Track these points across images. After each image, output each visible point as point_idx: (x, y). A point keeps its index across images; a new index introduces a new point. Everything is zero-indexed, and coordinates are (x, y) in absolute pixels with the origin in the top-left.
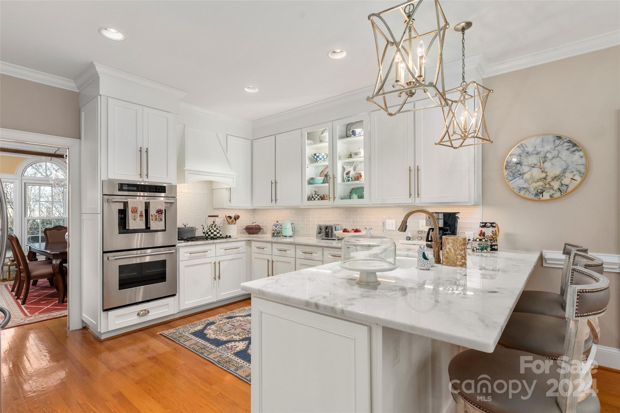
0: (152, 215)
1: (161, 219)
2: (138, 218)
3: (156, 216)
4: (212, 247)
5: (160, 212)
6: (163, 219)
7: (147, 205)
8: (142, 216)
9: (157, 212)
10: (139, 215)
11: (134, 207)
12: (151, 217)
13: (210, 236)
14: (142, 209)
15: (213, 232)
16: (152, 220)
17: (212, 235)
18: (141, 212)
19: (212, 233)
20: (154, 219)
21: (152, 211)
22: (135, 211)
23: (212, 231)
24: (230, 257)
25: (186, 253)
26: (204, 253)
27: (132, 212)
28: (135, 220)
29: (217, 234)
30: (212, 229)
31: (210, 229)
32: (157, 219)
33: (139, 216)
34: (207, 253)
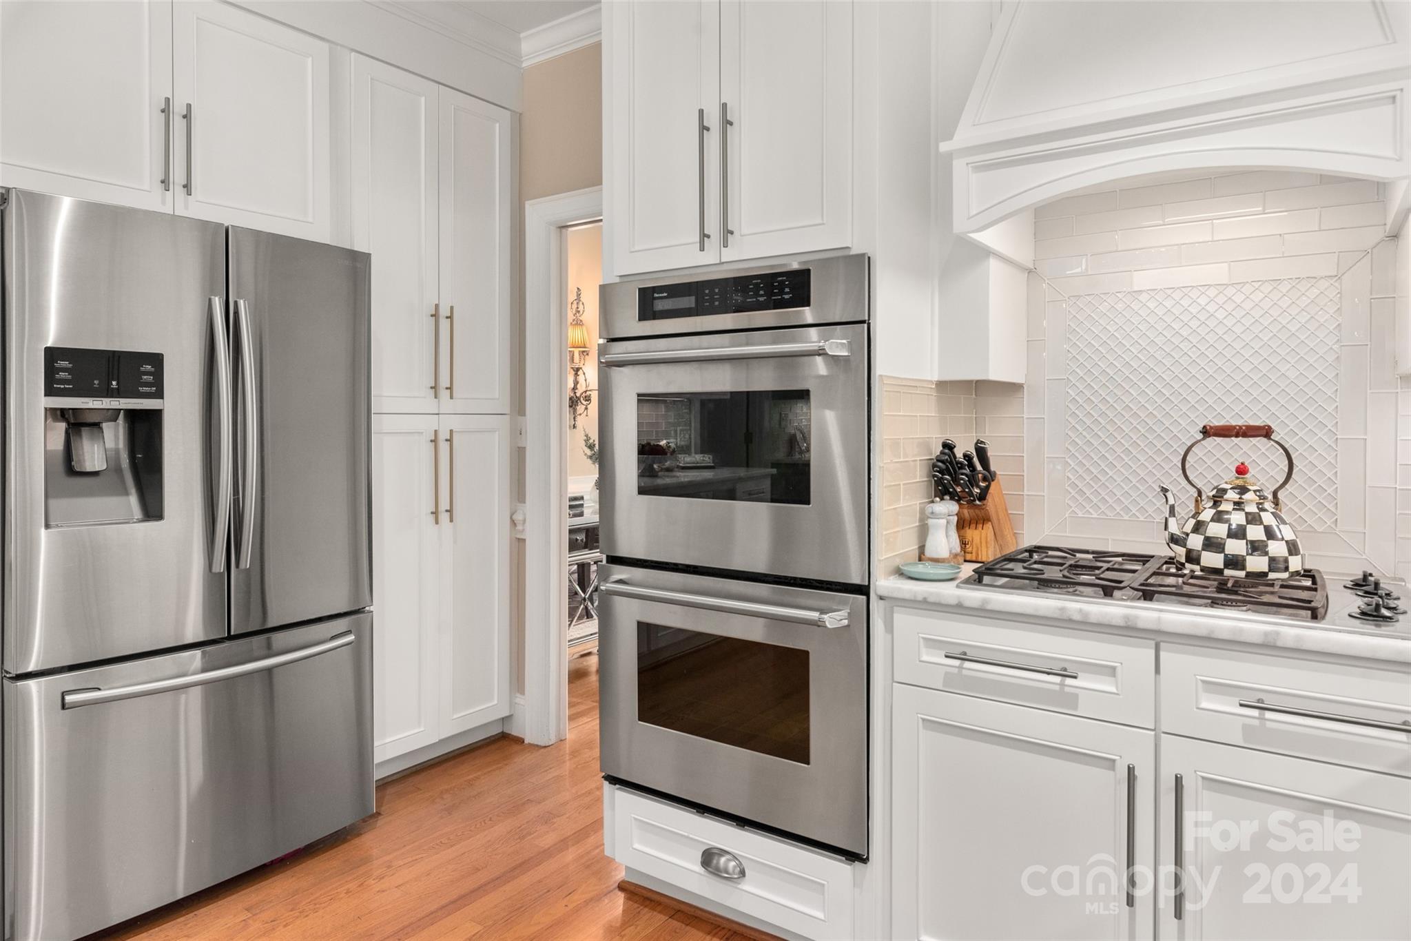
13: (1243, 568)
23: (1217, 530)
25: (932, 643)
26: (1058, 679)
31: (1201, 518)
34: (1069, 681)
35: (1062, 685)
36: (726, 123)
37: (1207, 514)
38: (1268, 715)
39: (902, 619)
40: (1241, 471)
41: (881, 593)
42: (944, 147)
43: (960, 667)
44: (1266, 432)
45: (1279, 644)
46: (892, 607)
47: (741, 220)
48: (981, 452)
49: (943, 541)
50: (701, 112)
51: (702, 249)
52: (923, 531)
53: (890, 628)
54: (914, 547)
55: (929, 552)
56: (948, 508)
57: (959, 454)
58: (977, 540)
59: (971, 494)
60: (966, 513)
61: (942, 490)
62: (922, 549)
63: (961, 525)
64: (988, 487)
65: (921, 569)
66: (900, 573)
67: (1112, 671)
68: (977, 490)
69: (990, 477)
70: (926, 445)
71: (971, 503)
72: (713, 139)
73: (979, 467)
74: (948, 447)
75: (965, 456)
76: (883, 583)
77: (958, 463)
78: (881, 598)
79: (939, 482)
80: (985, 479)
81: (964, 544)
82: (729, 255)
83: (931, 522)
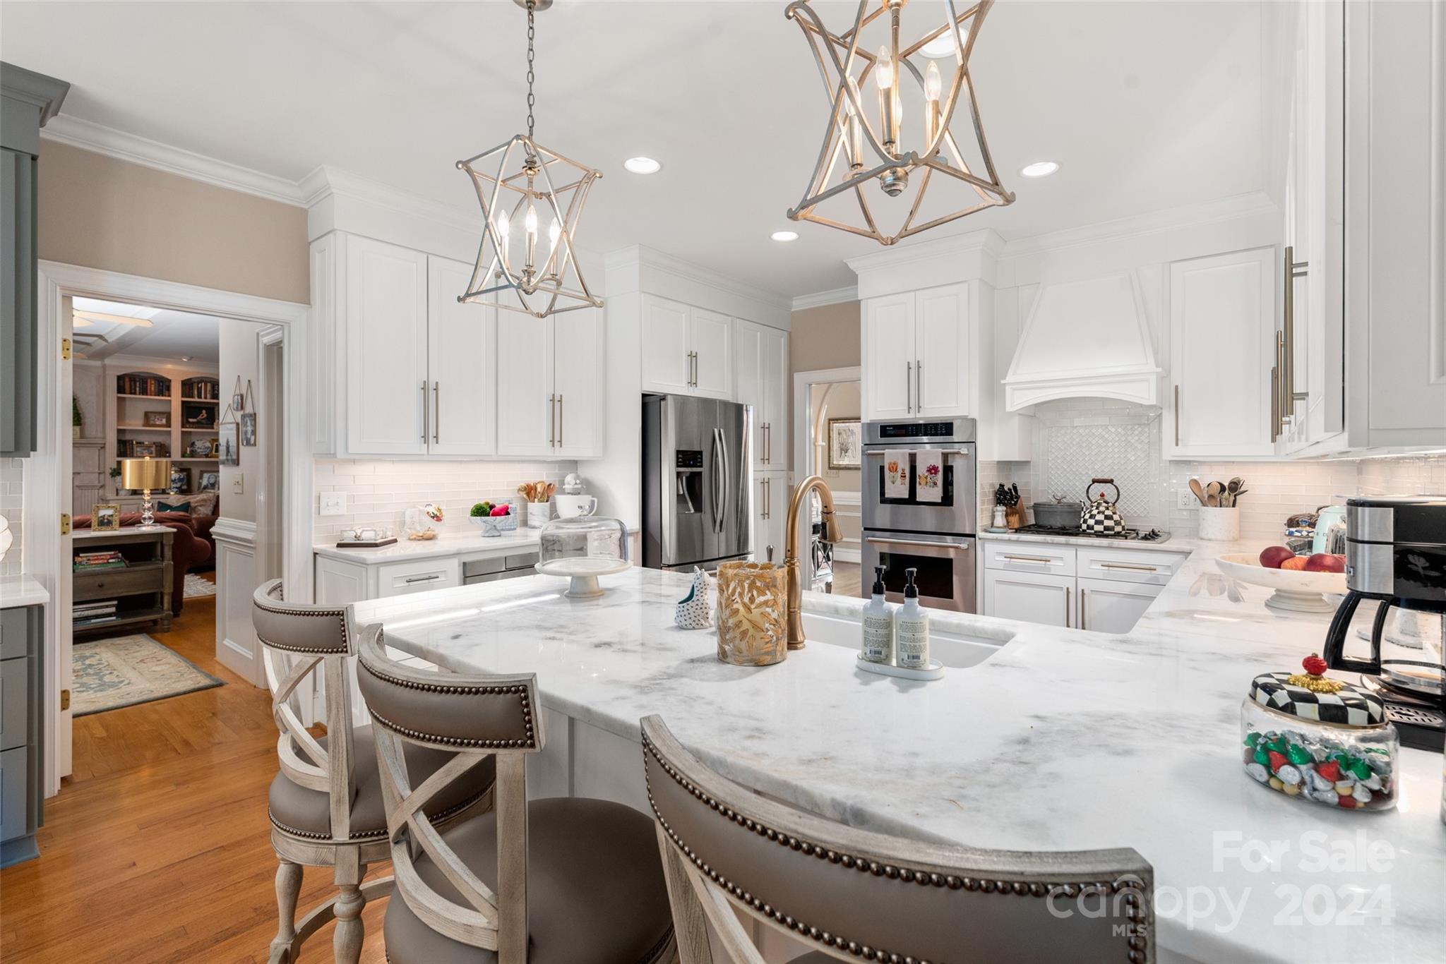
0: (919, 476)
1: (935, 484)
2: (899, 480)
3: (926, 477)
4: (1069, 553)
5: (933, 471)
6: (938, 484)
7: (913, 458)
8: (905, 477)
9: (928, 471)
10: (899, 474)
11: (893, 461)
12: (918, 480)
13: (1093, 529)
14: (904, 466)
15: (1103, 521)
16: (920, 484)
17: (1099, 528)
18: (903, 470)
19: (1098, 522)
20: (923, 482)
21: (921, 470)
22: (894, 468)
24: (1128, 588)
25: (999, 554)
26: (1043, 562)
27: (890, 471)
28: (894, 483)
29: (1113, 525)
30: (1098, 513)
31: (1092, 513)
32: (929, 484)
33: (899, 476)
34: (1048, 563)
35: (1045, 564)
36: (919, 367)
37: (1095, 512)
38: (1111, 568)
39: (988, 546)
40: (1102, 495)
41: (980, 537)
42: (1002, 382)
43: (1010, 561)
44: (1111, 481)
45: (1113, 546)
46: (984, 543)
47: (925, 403)
48: (1015, 488)
49: (1000, 520)
50: (909, 363)
51: (909, 412)
52: (993, 517)
53: (983, 550)
54: (990, 522)
55: (995, 525)
56: (1001, 508)
57: (1006, 489)
58: (1013, 521)
59: (1011, 503)
60: (1009, 510)
61: (999, 501)
62: (992, 524)
63: (1007, 515)
64: (1017, 501)
65: (993, 530)
66: (986, 531)
67: (1061, 559)
68: (1013, 502)
69: (1018, 497)
70: (992, 485)
71: (1011, 507)
72: (913, 373)
73: (1014, 493)
74: (1002, 486)
75: (1009, 489)
76: (980, 534)
77: (1006, 491)
78: (980, 539)
79: (998, 499)
80: (1016, 498)
81: (1008, 522)
82: (918, 415)
83: (996, 513)
